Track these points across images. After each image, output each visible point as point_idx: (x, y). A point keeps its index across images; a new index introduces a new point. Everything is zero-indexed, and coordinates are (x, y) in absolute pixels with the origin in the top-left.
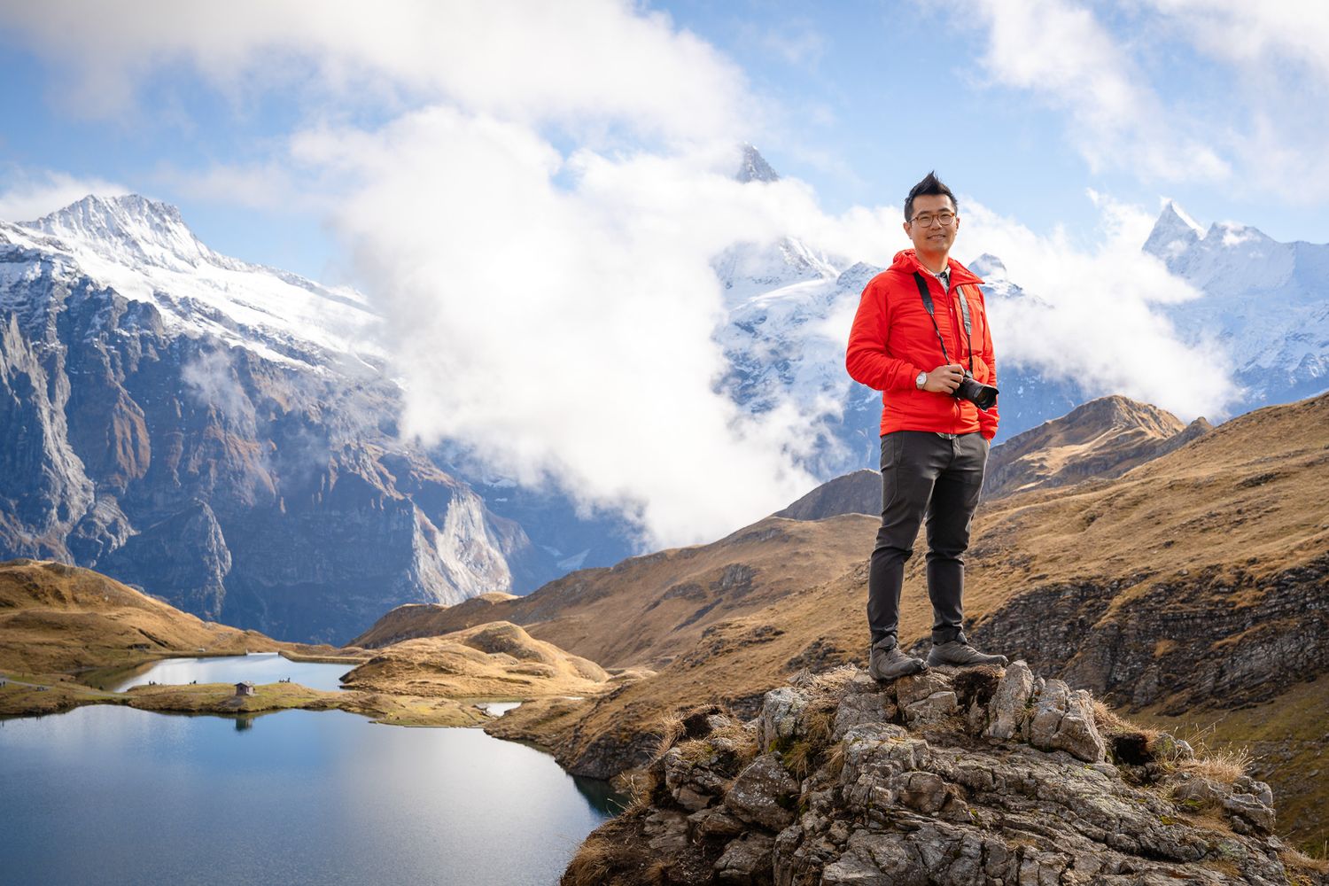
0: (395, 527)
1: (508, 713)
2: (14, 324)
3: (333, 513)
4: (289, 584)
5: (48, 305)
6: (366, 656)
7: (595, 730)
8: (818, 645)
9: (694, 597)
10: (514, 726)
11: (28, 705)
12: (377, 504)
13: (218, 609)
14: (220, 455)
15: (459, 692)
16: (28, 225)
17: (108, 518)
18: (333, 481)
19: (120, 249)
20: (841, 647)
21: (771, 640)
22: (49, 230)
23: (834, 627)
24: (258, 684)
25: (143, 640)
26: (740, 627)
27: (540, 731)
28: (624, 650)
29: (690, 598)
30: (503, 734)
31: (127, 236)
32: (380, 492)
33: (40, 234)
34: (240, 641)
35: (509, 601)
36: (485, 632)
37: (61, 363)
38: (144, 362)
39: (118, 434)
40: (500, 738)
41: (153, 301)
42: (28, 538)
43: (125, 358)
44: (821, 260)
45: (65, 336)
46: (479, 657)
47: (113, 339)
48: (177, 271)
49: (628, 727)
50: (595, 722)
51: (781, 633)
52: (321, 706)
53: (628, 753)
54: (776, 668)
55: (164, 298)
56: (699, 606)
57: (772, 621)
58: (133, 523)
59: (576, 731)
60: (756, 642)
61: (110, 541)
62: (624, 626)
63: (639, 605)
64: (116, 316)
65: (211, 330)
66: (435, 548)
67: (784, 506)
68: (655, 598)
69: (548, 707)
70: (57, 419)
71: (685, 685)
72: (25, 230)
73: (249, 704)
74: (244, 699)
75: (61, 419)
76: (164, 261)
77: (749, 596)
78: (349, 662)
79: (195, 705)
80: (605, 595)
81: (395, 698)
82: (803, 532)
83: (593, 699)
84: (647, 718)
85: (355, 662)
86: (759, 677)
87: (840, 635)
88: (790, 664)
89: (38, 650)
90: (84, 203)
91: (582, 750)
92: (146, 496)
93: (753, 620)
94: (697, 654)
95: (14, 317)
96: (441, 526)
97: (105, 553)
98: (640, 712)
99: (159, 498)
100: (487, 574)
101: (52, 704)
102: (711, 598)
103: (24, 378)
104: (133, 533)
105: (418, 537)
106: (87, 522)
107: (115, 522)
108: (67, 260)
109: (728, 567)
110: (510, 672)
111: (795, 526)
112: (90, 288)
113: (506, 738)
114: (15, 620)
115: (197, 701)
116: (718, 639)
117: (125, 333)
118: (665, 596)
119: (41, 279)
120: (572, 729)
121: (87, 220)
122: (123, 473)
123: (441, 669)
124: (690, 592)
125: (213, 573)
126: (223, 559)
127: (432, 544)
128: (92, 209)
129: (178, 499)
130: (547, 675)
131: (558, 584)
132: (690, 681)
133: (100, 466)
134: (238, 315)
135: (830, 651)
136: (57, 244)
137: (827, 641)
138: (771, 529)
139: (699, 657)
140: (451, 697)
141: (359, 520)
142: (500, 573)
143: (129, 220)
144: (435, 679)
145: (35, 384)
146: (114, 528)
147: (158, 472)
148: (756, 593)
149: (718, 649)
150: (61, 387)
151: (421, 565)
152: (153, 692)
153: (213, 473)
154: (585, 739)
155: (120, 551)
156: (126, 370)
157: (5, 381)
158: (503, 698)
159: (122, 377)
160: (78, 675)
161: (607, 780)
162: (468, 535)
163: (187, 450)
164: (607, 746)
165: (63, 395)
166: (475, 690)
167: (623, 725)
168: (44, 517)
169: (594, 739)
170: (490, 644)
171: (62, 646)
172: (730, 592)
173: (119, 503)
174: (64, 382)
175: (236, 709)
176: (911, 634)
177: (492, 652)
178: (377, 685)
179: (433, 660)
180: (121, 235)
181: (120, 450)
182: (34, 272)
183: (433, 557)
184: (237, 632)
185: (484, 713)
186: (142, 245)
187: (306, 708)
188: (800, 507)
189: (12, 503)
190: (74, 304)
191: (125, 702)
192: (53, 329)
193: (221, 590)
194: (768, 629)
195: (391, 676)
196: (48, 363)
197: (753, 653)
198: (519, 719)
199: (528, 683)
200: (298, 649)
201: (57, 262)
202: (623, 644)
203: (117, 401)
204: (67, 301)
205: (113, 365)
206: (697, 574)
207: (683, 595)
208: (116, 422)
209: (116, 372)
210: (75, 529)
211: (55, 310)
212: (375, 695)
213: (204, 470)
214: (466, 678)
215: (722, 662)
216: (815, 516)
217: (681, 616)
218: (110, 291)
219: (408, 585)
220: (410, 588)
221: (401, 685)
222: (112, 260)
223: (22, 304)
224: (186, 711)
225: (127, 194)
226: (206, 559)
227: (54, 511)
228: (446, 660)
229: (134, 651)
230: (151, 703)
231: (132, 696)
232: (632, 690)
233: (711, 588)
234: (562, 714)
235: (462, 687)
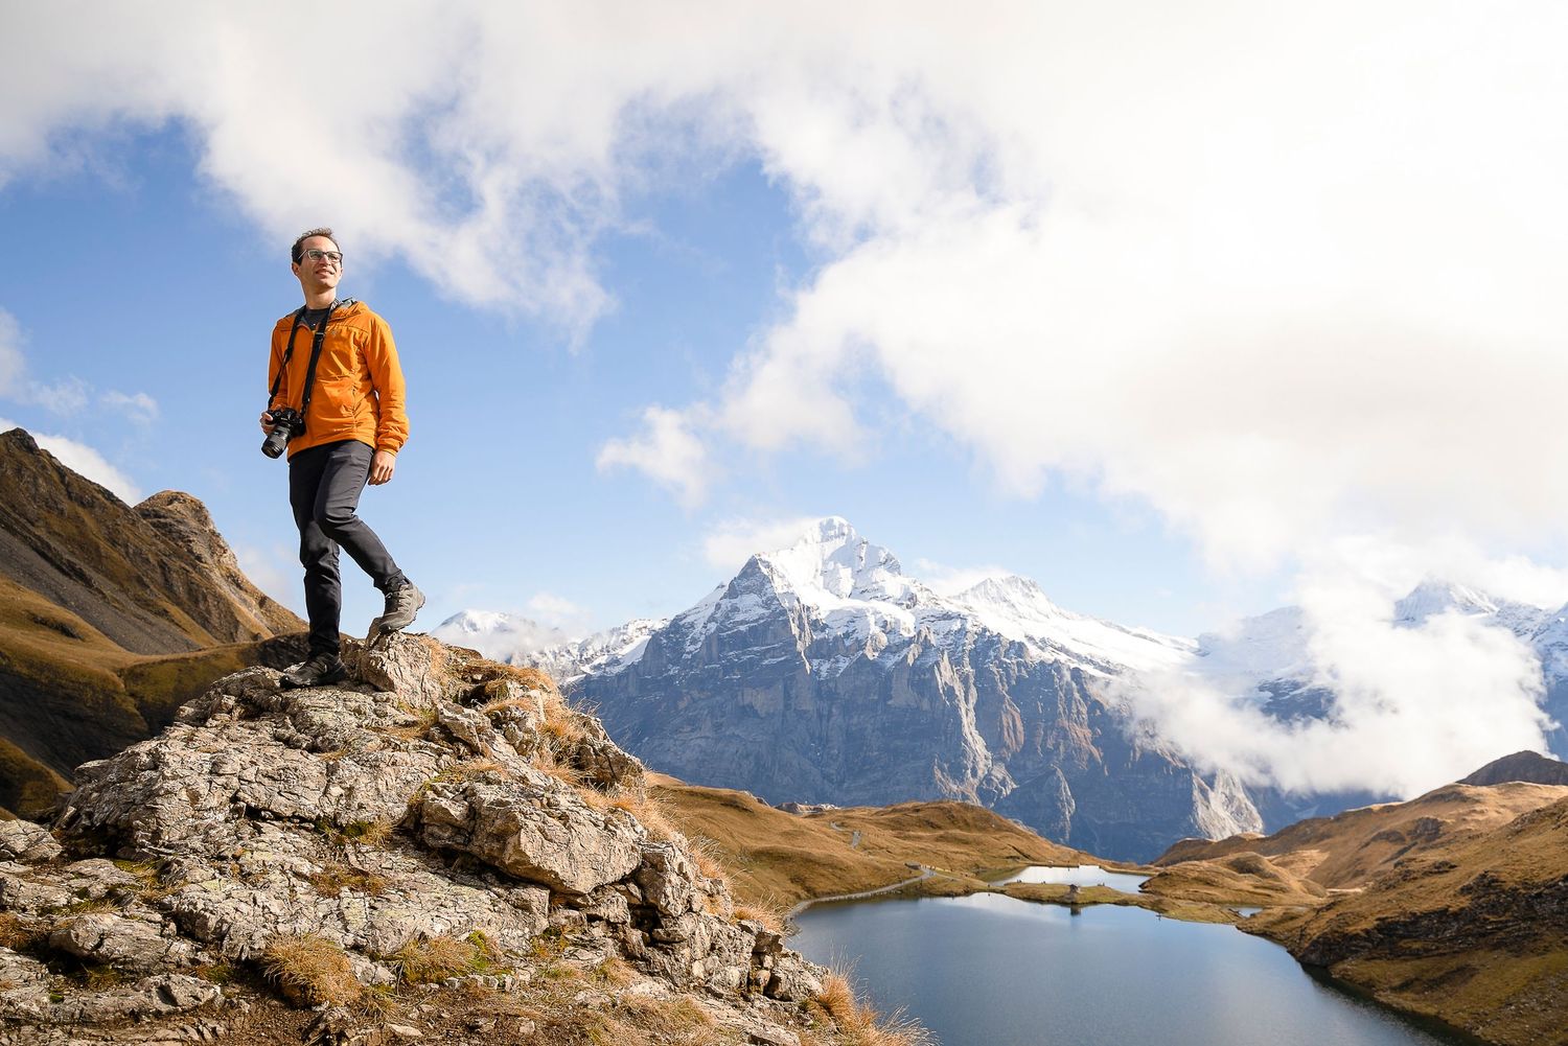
0: (1180, 786)
1: (1253, 915)
2: (946, 657)
3: (1139, 776)
4: (1112, 822)
5: (964, 645)
6: (1157, 871)
7: (1315, 931)
8: (1484, 876)
9: (1396, 840)
10: (1257, 924)
11: (947, 890)
12: (1168, 771)
13: (1067, 837)
14: (1065, 737)
15: (1220, 899)
16: (954, 597)
17: (1000, 776)
18: (1138, 755)
19: (1004, 609)
20: (1503, 879)
21: (1447, 872)
22: (965, 600)
23: (1496, 864)
24: (1084, 886)
25: (1015, 853)
26: (1422, 861)
27: (1275, 929)
28: (1343, 877)
29: (1391, 842)
30: (1250, 930)
31: (1009, 601)
32: (1169, 763)
33: (960, 603)
34: (1075, 857)
35: (1258, 839)
36: (1238, 859)
37: (972, 681)
38: (1019, 679)
39: (1005, 724)
40: (1248, 933)
41: (1025, 641)
42: (955, 787)
43: (1008, 676)
44: (1483, 600)
45: (973, 663)
46: (1234, 875)
47: (1001, 664)
48: (1038, 621)
49: (1340, 930)
50: (1315, 925)
51: (1455, 866)
52: (1125, 903)
53: (1341, 949)
54: (1452, 892)
55: (1031, 639)
56: (1400, 847)
57: (1448, 858)
58: (1014, 779)
59: (1302, 931)
60: (1436, 873)
61: (1001, 791)
62: (1344, 859)
63: (1354, 844)
64: (1002, 650)
65: (1059, 657)
66: (1209, 802)
67: (1464, 776)
68: (1365, 840)
69: (1281, 914)
70: (969, 715)
71: (1382, 902)
72: (952, 601)
73: (1077, 898)
74: (1075, 895)
75: (972, 714)
76: (1030, 615)
77: (1438, 841)
78: (1144, 875)
79: (1045, 897)
80: (1329, 837)
81: (1174, 901)
82: (1479, 795)
83: (1314, 909)
84: (1354, 924)
85: (1149, 875)
86: (1438, 899)
87: (1500, 869)
88: (1462, 889)
89: (953, 856)
90: (984, 583)
91: (1307, 945)
92: (1022, 762)
93: (1433, 856)
94: (1390, 880)
95: (946, 652)
96: (1212, 788)
97: (998, 798)
98: (1348, 920)
99: (1029, 764)
100: (1246, 820)
101: (961, 890)
102: (1409, 841)
103: (952, 689)
104: (1015, 786)
105: (1196, 794)
106: (988, 779)
107: (1004, 778)
108: (975, 617)
109: (1420, 819)
110: (1256, 887)
111: (1471, 791)
112: (988, 634)
113: (1252, 933)
114: (941, 837)
115: (1046, 894)
116: (1405, 869)
117: (1008, 661)
118: (1374, 839)
119: (960, 630)
120: (1299, 930)
121: (986, 593)
122: (1008, 748)
123: (1209, 883)
124: (1391, 837)
125: (1064, 813)
126: (1070, 805)
127: (1207, 799)
128: (989, 587)
129: (1041, 765)
130: (1283, 890)
131: (1293, 828)
132: (1385, 899)
133: (995, 744)
134: (1075, 648)
135: (1493, 881)
136: (970, 609)
137: (1490, 874)
138: (1453, 792)
139: (1392, 882)
140: (1214, 902)
141: (1157, 781)
142: (1255, 820)
143: (1010, 591)
144: (1204, 890)
145: (957, 693)
146: (1003, 783)
147: (1028, 748)
148: (1443, 839)
149: (1406, 877)
150: (972, 695)
151: (1200, 813)
152: (1019, 887)
153: (1062, 748)
154: (1308, 937)
155: (1007, 797)
156: (1009, 683)
157: (941, 691)
158: (1252, 905)
159: (1006, 687)
160: (977, 873)
161: (1325, 967)
162: (1231, 793)
163: (1046, 734)
164: (1324, 943)
165: (973, 700)
166: (1231, 898)
167: (1336, 929)
168: (964, 774)
169: (1315, 938)
170: (1243, 868)
171: (968, 855)
172: (1424, 837)
173: (1006, 768)
174: (973, 690)
175: (1070, 901)
176: (1558, 870)
177: (1244, 873)
178: (1163, 892)
179: (1201, 876)
180: (1005, 601)
181: (1006, 733)
182: (956, 625)
183: (1207, 807)
184: (1074, 852)
185: (1236, 914)
186: (1017, 606)
187: (1115, 903)
188: (1476, 777)
189: (946, 766)
190: (979, 644)
191: (1002, 892)
192: (967, 659)
193: (1068, 824)
194: (1445, 864)
195: (1173, 886)
196: (965, 680)
197: (1433, 881)
198: (1261, 920)
199: (1269, 895)
200: (1114, 865)
201: (970, 619)
202: (1343, 873)
203: (1004, 703)
204: (975, 642)
205: (1001, 681)
206: (1397, 823)
207: (1387, 839)
208: (1003, 716)
209: (1003, 685)
210: (981, 783)
211: (968, 647)
212: (1161, 898)
213: (1057, 746)
214: (1224, 890)
215: (1410, 887)
216: (1488, 783)
217: (1386, 853)
218: (999, 635)
219: (1191, 826)
220: (1192, 828)
221: (1179, 893)
222: (1000, 616)
223: (951, 645)
224: (1040, 900)
225: (1009, 575)
226: (1059, 804)
227: (969, 771)
228: (1210, 876)
229: (1010, 860)
230: (1018, 894)
231: (1007, 888)
232: (1342, 904)
233: (1408, 834)
234: (1292, 918)
235: (1223, 896)
